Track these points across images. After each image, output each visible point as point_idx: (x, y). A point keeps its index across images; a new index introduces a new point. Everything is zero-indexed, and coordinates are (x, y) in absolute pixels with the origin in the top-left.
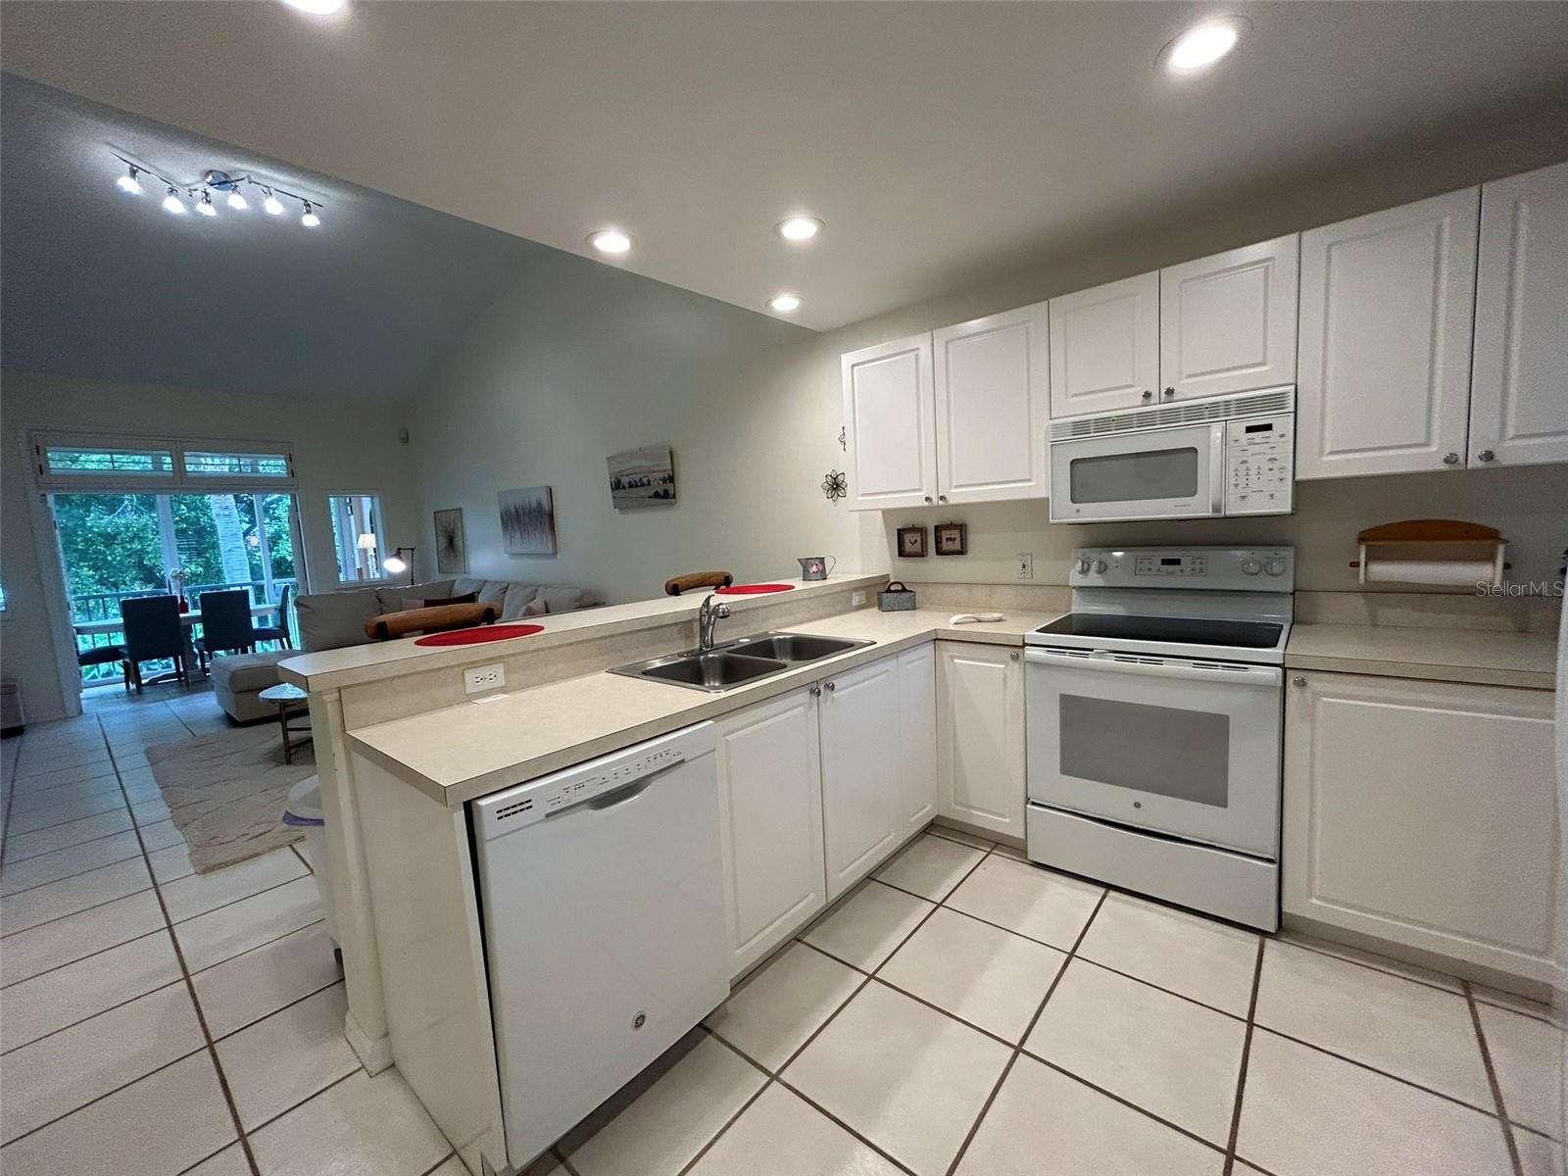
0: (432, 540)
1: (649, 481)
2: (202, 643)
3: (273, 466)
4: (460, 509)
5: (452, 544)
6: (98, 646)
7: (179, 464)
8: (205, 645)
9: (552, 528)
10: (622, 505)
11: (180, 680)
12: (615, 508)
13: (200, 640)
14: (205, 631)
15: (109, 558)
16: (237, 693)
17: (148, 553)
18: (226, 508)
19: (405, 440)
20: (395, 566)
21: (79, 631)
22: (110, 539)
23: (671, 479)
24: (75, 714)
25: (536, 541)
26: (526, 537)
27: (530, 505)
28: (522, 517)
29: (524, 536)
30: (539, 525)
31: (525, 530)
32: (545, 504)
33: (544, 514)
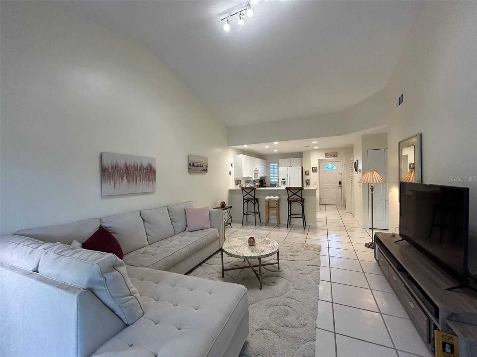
1: (203, 166)
9: (155, 179)
25: (142, 186)
26: (133, 183)
27: (141, 166)
28: (132, 172)
29: (131, 183)
30: (149, 177)
31: (133, 179)
32: (153, 166)
33: (151, 171)
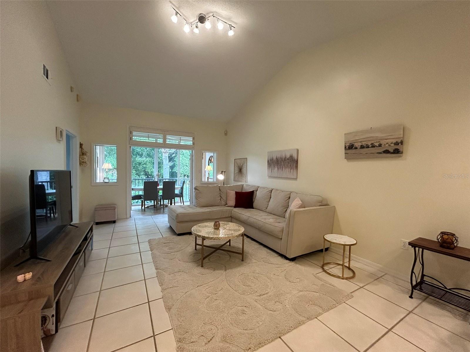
0: (232, 168)
1: (380, 144)
2: (162, 197)
3: (188, 141)
4: (247, 158)
5: (240, 170)
6: (136, 194)
7: (165, 140)
8: (162, 198)
9: (297, 167)
10: (348, 157)
11: (154, 207)
12: (345, 159)
13: (161, 196)
14: (163, 193)
15: (139, 169)
16: (177, 222)
17: (147, 168)
18: (166, 157)
19: (226, 134)
20: (221, 177)
21: (133, 189)
22: (140, 164)
23: (402, 143)
24: (129, 217)
25: (286, 172)
26: (280, 170)
27: (285, 157)
28: (280, 162)
29: (279, 170)
30: (290, 166)
31: (280, 167)
32: (294, 157)
33: (292, 161)
